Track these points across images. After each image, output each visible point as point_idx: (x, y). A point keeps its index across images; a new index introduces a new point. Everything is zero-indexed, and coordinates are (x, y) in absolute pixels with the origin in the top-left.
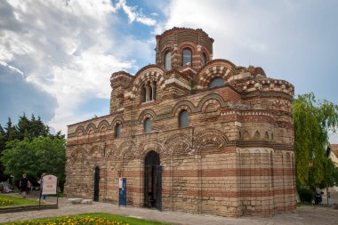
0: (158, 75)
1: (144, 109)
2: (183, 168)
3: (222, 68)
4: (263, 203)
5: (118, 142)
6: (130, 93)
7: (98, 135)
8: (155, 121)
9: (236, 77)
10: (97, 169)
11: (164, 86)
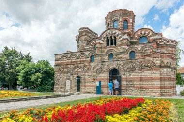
0: (117, 33)
1: (109, 49)
2: (132, 77)
3: (147, 32)
4: (169, 91)
5: (92, 64)
6: (100, 41)
7: (79, 60)
8: (116, 55)
9: (154, 37)
10: (79, 77)
11: (121, 39)
